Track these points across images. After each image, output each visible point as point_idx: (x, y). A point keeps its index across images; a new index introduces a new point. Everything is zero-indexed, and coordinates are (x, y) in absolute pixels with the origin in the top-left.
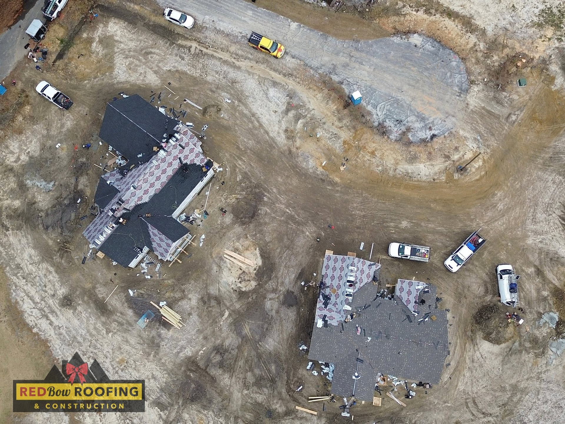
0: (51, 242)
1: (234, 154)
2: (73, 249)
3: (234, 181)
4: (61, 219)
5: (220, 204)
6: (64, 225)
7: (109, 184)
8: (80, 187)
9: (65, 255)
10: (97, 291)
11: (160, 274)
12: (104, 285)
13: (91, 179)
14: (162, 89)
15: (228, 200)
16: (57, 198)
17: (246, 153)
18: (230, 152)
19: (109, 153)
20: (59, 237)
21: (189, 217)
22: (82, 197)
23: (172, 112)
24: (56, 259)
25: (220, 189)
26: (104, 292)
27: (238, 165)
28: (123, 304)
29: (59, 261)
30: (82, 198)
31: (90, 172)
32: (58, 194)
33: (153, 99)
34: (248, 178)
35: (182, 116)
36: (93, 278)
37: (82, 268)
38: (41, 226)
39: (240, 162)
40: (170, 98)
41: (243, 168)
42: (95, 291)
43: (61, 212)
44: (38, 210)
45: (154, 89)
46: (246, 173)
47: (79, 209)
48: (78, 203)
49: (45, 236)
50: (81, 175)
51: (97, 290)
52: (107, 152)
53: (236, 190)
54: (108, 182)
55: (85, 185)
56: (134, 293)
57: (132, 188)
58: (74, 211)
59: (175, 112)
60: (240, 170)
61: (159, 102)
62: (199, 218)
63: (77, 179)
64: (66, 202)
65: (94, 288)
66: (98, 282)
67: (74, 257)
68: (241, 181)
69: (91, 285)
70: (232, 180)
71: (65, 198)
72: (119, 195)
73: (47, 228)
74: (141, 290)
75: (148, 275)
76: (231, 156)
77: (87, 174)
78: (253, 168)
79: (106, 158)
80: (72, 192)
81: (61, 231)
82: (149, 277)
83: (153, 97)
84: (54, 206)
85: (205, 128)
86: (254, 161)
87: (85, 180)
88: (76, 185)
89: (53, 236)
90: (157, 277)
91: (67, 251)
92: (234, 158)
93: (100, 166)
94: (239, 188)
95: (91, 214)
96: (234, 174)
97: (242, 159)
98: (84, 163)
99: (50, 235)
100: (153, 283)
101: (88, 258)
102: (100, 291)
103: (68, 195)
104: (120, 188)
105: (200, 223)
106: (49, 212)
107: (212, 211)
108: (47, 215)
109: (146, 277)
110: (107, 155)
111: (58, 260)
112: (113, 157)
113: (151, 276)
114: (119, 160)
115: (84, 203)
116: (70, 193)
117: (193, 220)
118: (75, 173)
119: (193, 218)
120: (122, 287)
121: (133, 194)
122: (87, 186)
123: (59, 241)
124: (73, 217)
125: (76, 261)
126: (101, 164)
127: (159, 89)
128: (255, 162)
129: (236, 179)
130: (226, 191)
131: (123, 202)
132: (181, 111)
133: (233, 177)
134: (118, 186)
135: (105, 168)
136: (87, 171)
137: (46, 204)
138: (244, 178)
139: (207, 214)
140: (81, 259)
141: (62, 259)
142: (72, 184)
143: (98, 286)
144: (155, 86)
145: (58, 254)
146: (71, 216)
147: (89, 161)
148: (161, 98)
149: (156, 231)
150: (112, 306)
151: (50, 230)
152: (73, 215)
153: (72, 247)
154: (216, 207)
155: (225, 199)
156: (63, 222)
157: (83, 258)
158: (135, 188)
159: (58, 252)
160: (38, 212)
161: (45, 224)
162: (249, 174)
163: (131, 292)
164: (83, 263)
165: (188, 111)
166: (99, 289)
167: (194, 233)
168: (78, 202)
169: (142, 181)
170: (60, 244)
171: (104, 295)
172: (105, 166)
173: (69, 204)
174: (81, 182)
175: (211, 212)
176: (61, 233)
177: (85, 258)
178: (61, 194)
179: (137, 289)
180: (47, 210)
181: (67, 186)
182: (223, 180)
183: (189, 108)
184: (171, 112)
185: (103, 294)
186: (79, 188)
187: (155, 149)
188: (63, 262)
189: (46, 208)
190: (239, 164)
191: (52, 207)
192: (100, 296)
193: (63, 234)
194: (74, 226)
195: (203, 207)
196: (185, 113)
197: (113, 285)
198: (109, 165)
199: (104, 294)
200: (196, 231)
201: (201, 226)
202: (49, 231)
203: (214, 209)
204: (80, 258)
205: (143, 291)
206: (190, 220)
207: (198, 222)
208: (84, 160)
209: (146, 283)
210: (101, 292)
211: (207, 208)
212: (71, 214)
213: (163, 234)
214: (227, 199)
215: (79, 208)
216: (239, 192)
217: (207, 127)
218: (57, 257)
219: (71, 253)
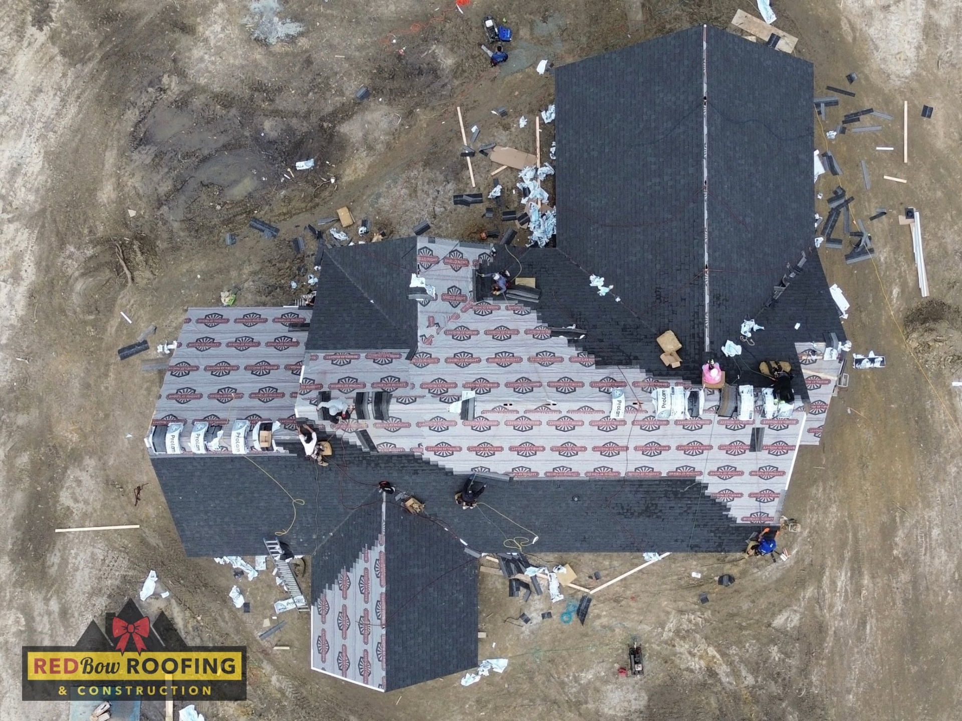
0: (107, 193)
1: (855, 535)
2: (141, 282)
3: (763, 613)
4: (205, 160)
5: (647, 628)
6: (192, 184)
7: (412, 286)
8: (351, 129)
9: (107, 274)
10: (73, 473)
11: (277, 626)
12: (107, 482)
13: (404, 138)
14: (888, 101)
15: (682, 647)
16: (258, 87)
17: (891, 572)
18: (851, 517)
19: (531, 125)
20: (142, 204)
21: (528, 565)
22: (323, 164)
23: (835, 204)
24: (70, 257)
25: (699, 584)
26: (86, 502)
27: (826, 580)
28: (96, 592)
29: (70, 271)
30: (321, 168)
31: (423, 116)
32: (270, 78)
33: (827, 104)
34: (809, 653)
35: (849, 251)
36: (102, 426)
37: (107, 365)
38: (132, 115)
39: (843, 579)
40: (877, 159)
41: (831, 607)
42: (66, 468)
43: (223, 139)
44: (175, 61)
45: (867, 78)
46: (821, 629)
47: (282, 188)
48: (294, 168)
49: (111, 157)
50: (393, 96)
51: (78, 473)
52: (531, 111)
53: (739, 643)
54: (416, 282)
55: (370, 137)
56: (156, 595)
57: (456, 407)
58: (259, 178)
59: (842, 218)
60: (818, 600)
61: (832, 134)
62: (548, 597)
63: (367, 95)
64: (270, 127)
65: (75, 457)
66: (100, 453)
67: (117, 308)
68: (781, 637)
69: (75, 438)
70: (763, 603)
71: (276, 113)
72: (400, 366)
73: (140, 140)
74: (183, 611)
75: (242, 592)
76: (841, 527)
77: (411, 112)
78: (860, 639)
79: (506, 128)
80: (314, 119)
81: (168, 195)
82: (239, 602)
83: (836, 97)
84: (226, 100)
85: (866, 364)
86: (887, 624)
87: (384, 125)
88: (345, 113)
89: (134, 182)
90: (260, 624)
91: (119, 269)
92: (843, 544)
93: (468, 133)
94: (751, 648)
95: (296, 241)
96: (787, 590)
97: (861, 574)
98: (434, 71)
99: (129, 169)
100: (231, 631)
101: (151, 354)
102: (79, 482)
103: (295, 114)
104: (429, 341)
105: (536, 617)
106: (197, 102)
107: (604, 621)
108: (182, 104)
109: (234, 593)
110: (523, 123)
111: (73, 268)
112: (528, 149)
113: (246, 605)
114: (535, 178)
115: (312, 190)
116: (309, 112)
117: (526, 586)
118: (380, 70)
119: (534, 578)
120: (143, 541)
121: (439, 425)
122: (370, 148)
123: (132, 213)
124: (239, 191)
125: (112, 327)
126: (474, 129)
127: (879, 91)
128: (885, 632)
129: (774, 615)
130: (708, 614)
131: (380, 415)
132: (860, 234)
133: (775, 597)
134: (432, 322)
135: (472, 154)
136: (418, 105)
137: (211, 68)
138: (800, 635)
139: (582, 613)
140: (131, 335)
141: (83, 275)
142: (342, 94)
143: (90, 463)
144: (881, 72)
145: (90, 252)
146: (236, 182)
147: (456, 82)
148: (855, 128)
149: (378, 589)
150: (64, 562)
151: (144, 156)
152: (245, 187)
153: (143, 275)
154: (628, 624)
155: (677, 632)
156: (203, 175)
157: (140, 339)
158: (464, 414)
159: (95, 243)
160: (170, 65)
161: (149, 121)
162: (829, 642)
163: (149, 586)
164: (126, 353)
165: (883, 255)
166: (85, 477)
167: (489, 626)
168: (301, 165)
169: (513, 416)
170: (126, 225)
171: (78, 508)
172: (479, 146)
173: (272, 142)
174: (369, 116)
175: (597, 623)
176: (159, 200)
177: (144, 346)
178: (280, 90)
179: (174, 595)
180: (197, 89)
181: (320, 85)
182: (734, 571)
183: (896, 250)
184: (830, 201)
185: (76, 501)
186: (345, 128)
187: (669, 342)
188: (79, 286)
189: (203, 81)
190: (833, 583)
191: (216, 97)
192: (65, 498)
193: (165, 208)
194: (216, 221)
195: (592, 582)
196: (864, 252)
197: (130, 509)
198: (493, 156)
199: (81, 505)
200: (500, 623)
201: (526, 628)
202: (135, 156)
203: (613, 622)
204: (131, 333)
205: (184, 619)
206: (519, 576)
207: (535, 608)
208: (448, 62)
209: (214, 607)
210: (78, 490)
211: (603, 598)
212: (242, 177)
213: (389, 624)
214: (683, 638)
215: (285, 185)
216: (742, 660)
217: (877, 365)
218: (77, 253)
219: (124, 286)
